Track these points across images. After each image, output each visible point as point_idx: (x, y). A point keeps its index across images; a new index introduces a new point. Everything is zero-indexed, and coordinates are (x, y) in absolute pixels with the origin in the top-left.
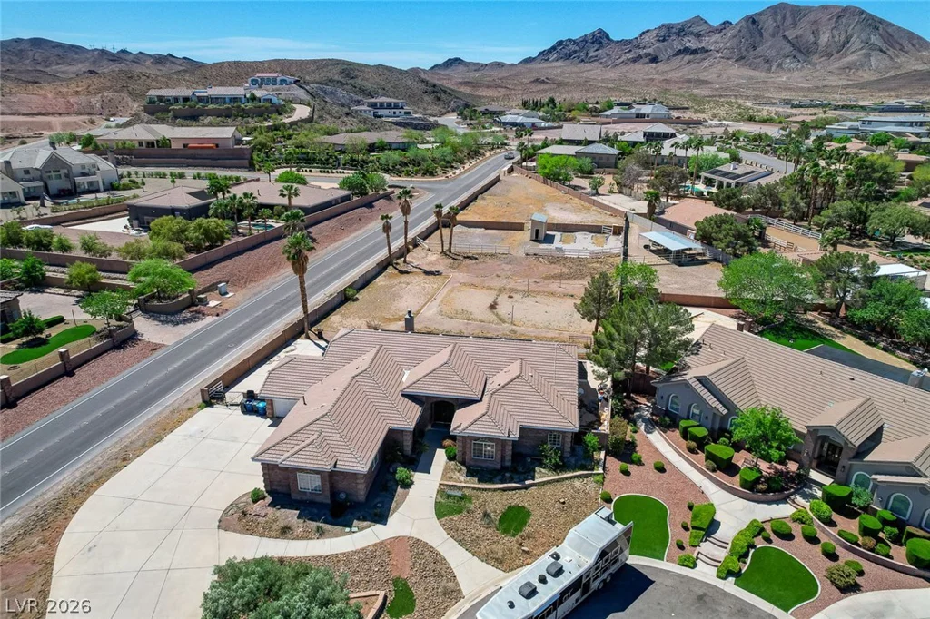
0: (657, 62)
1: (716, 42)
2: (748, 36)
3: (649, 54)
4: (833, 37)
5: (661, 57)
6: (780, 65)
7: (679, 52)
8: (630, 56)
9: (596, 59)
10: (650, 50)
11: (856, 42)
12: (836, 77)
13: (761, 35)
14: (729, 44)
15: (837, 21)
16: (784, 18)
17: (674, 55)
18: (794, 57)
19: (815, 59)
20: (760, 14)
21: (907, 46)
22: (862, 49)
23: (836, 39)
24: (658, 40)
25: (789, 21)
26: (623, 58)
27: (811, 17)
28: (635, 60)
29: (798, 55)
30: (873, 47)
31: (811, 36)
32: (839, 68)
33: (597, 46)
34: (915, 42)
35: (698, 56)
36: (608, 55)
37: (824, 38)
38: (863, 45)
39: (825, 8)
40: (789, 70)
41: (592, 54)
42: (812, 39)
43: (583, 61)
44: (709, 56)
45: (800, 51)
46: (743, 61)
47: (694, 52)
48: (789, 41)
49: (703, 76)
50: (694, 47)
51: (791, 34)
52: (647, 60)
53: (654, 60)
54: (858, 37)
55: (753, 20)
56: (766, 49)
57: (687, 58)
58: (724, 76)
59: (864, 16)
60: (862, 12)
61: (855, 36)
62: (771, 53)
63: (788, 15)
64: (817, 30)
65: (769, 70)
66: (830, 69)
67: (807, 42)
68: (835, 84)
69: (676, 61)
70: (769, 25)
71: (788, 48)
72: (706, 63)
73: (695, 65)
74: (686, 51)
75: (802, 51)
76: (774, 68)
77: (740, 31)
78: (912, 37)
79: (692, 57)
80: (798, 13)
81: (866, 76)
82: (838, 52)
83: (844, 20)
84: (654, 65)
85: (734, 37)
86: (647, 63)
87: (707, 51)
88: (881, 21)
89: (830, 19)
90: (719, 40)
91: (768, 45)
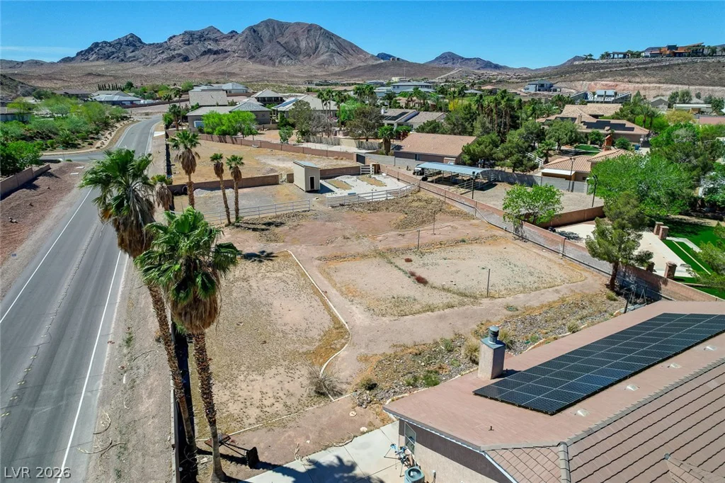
0: (189, 61)
1: (230, 45)
2: (253, 41)
3: (180, 55)
4: (308, 44)
5: (191, 57)
6: (280, 62)
7: (205, 53)
8: (165, 56)
9: (135, 59)
10: (180, 51)
11: (322, 47)
12: (317, 70)
13: (262, 41)
14: (241, 47)
15: (308, 34)
16: (274, 29)
17: (202, 55)
18: (288, 56)
19: (301, 57)
20: (258, 26)
21: (351, 52)
22: (327, 52)
23: (310, 45)
24: (185, 44)
25: (277, 32)
26: (159, 58)
27: (290, 30)
28: (170, 59)
29: (290, 55)
30: (333, 51)
31: (295, 43)
32: (318, 64)
33: (132, 49)
34: (354, 49)
35: (220, 56)
36: (144, 56)
37: (303, 44)
38: (327, 49)
39: (298, 24)
40: (287, 65)
41: (129, 55)
42: (296, 45)
43: (122, 60)
44: (229, 55)
45: (290, 52)
46: (253, 60)
47: (216, 53)
48: (282, 45)
49: (229, 69)
50: (215, 49)
51: (283, 40)
52: (180, 59)
53: (186, 59)
54: (323, 44)
55: (253, 30)
56: (268, 49)
57: (212, 57)
58: (245, 69)
59: (322, 31)
60: (321, 28)
61: (321, 43)
62: (271, 54)
63: (276, 27)
64: (297, 38)
65: (274, 65)
66: (312, 64)
67: (293, 46)
68: (319, 74)
69: (204, 59)
70: (265, 33)
71: (282, 51)
72: (228, 61)
73: (220, 63)
74: (209, 52)
75: (293, 53)
76: (277, 64)
77: (247, 37)
78: (352, 45)
79: (215, 56)
80: (282, 27)
81: (335, 69)
82: (314, 54)
83: (312, 32)
84: (187, 63)
85: (244, 41)
86: (180, 62)
87: (226, 52)
88: (333, 35)
89: (303, 32)
90: (233, 43)
91: (268, 47)
